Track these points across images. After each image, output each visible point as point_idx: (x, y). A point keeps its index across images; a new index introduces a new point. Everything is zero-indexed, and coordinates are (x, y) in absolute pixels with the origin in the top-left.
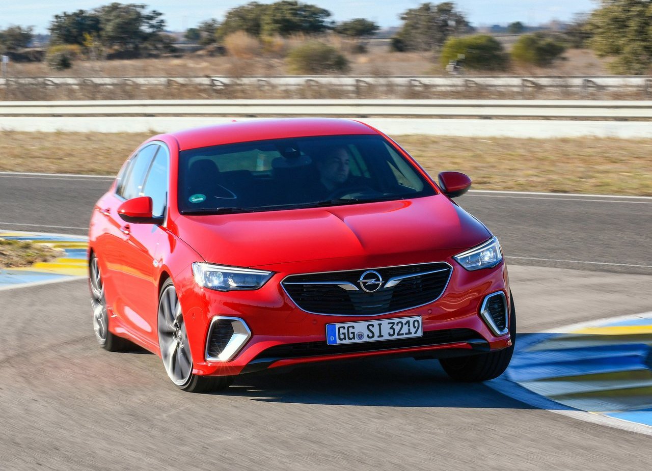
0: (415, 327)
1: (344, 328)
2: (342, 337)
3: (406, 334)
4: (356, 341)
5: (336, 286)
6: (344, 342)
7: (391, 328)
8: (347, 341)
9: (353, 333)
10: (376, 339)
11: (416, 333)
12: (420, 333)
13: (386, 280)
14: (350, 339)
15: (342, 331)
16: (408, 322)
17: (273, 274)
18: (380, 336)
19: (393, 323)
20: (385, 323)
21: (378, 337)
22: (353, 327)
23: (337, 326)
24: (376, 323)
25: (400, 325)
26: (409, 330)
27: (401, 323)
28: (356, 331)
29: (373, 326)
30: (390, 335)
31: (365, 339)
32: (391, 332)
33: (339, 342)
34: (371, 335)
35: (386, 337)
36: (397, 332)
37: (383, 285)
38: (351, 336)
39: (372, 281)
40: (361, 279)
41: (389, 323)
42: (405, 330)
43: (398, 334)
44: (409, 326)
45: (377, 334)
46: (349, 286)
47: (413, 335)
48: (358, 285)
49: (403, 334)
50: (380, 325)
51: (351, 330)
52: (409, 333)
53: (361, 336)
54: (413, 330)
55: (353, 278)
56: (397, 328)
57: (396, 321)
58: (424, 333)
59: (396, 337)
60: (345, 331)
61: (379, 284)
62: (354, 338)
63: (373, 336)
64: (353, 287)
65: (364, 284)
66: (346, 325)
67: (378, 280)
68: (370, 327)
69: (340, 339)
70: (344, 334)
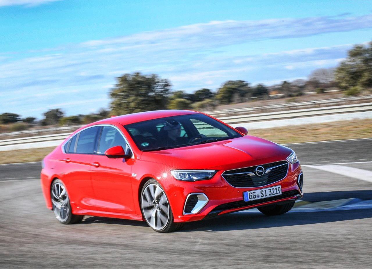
0: (279, 190)
1: (251, 193)
2: (251, 197)
3: (276, 194)
4: (257, 199)
5: (246, 174)
6: (252, 200)
7: (270, 192)
8: (253, 199)
9: (255, 195)
10: (264, 197)
11: (279, 193)
12: (281, 193)
13: (265, 170)
14: (254, 198)
15: (251, 194)
16: (276, 188)
17: (216, 171)
18: (266, 196)
19: (270, 189)
20: (267, 189)
21: (265, 196)
22: (255, 192)
23: (248, 193)
24: (264, 190)
25: (273, 190)
26: (277, 192)
27: (273, 189)
28: (256, 194)
29: (263, 191)
30: (270, 195)
31: (260, 198)
32: (270, 193)
33: (249, 200)
34: (262, 196)
35: (268, 196)
36: (272, 193)
37: (265, 172)
38: (254, 197)
39: (261, 171)
40: (256, 170)
41: (269, 190)
42: (275, 192)
43: (273, 194)
44: (277, 190)
45: (265, 195)
46: (251, 174)
47: (278, 194)
48: (255, 173)
49: (274, 194)
50: (265, 190)
51: (254, 194)
52: (277, 193)
53: (258, 196)
54: (278, 192)
55: (252, 170)
56: (272, 191)
57: (271, 188)
58: (282, 193)
59: (272, 196)
60: (252, 195)
61: (263, 172)
62: (255, 198)
63: (263, 196)
64: (253, 174)
65: (258, 172)
66: (252, 192)
67: (263, 170)
68: (262, 192)
69: (250, 199)
70: (251, 196)
